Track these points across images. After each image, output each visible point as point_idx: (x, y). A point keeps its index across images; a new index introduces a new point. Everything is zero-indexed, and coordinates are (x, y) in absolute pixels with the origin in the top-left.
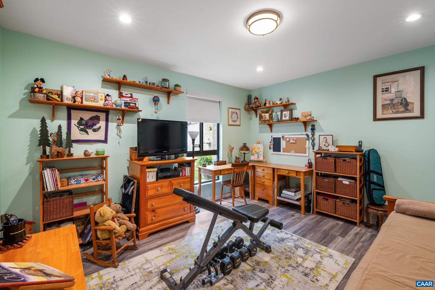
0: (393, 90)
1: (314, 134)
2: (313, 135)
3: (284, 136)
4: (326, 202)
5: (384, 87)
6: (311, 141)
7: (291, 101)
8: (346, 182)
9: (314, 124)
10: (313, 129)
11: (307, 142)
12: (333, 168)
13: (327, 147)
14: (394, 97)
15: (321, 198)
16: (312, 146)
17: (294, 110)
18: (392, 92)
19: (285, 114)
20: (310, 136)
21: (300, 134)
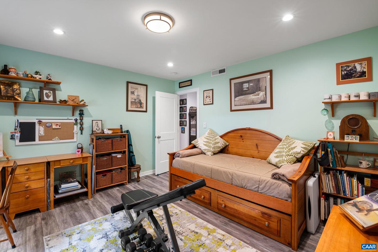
0: (136, 94)
1: (83, 119)
2: (81, 120)
3: (41, 120)
4: (105, 178)
5: (132, 91)
6: (79, 126)
7: (54, 80)
8: (119, 156)
9: (82, 109)
10: (81, 114)
11: (75, 126)
12: (111, 147)
13: (98, 130)
14: (136, 98)
15: (101, 176)
16: (80, 131)
17: (57, 90)
18: (135, 95)
19: (46, 93)
20: (79, 121)
21: (66, 118)
